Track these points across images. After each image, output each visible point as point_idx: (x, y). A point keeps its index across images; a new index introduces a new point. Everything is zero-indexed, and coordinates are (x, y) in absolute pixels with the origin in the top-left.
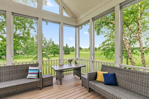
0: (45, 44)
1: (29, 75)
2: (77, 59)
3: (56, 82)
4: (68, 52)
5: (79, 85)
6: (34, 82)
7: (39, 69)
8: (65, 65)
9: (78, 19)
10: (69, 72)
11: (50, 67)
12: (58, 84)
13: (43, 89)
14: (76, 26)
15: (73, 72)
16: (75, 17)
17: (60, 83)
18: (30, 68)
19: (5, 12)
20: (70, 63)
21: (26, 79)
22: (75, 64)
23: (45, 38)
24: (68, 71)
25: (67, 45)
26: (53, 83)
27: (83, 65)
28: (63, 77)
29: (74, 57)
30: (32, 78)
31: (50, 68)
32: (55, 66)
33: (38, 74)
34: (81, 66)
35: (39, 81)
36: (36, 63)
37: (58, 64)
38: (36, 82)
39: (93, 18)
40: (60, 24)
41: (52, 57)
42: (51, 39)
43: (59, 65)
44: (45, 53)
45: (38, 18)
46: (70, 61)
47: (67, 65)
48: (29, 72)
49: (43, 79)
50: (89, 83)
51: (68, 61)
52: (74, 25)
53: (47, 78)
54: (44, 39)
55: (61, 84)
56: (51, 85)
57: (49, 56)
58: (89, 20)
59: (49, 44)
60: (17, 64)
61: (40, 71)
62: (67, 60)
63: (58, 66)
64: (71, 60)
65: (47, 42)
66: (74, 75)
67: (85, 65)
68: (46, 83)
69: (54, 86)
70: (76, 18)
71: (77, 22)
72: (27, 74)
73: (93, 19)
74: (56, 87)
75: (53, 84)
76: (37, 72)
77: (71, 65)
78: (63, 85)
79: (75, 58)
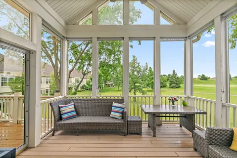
0: (138, 72)
1: (112, 113)
2: (188, 98)
3: (148, 131)
4: (177, 84)
5: (189, 147)
6: (116, 123)
7: (124, 106)
8: (164, 106)
9: (189, 24)
10: (172, 119)
11: (139, 106)
12: (150, 135)
13: (128, 136)
14: (186, 37)
15: (179, 120)
16: (182, 23)
17: (152, 134)
18: (114, 104)
19: (91, 39)
20: (173, 104)
21: (109, 117)
22: (182, 106)
23: (139, 64)
24: (166, 117)
25: (174, 71)
26: (143, 131)
27: (200, 110)
28: (160, 125)
29: (181, 94)
30: (116, 118)
31: (140, 109)
32: (147, 106)
33: (122, 113)
34: (196, 111)
35: (122, 123)
36: (121, 98)
37: (152, 103)
38: (119, 123)
39: (222, 14)
40: (154, 40)
41: (149, 91)
42: (146, 63)
43: (154, 105)
44: (139, 85)
45: (123, 38)
46: (173, 100)
47: (168, 106)
48: (113, 109)
49: (127, 121)
50: (208, 148)
51: (169, 100)
52: (182, 36)
53: (134, 121)
54: (137, 65)
55: (154, 136)
56: (139, 133)
57: (144, 89)
58: (213, 21)
59: (144, 71)
60: (101, 98)
61: (125, 110)
62: (168, 98)
63: (151, 106)
64: (175, 99)
65: (142, 68)
66: (181, 126)
67: (205, 111)
68: (132, 129)
69: (143, 136)
70: (186, 23)
71: (186, 30)
72: (111, 111)
73: (224, 16)
74: (146, 139)
75: (141, 133)
76: (121, 110)
77: (173, 107)
78: (157, 138)
79: (183, 96)
